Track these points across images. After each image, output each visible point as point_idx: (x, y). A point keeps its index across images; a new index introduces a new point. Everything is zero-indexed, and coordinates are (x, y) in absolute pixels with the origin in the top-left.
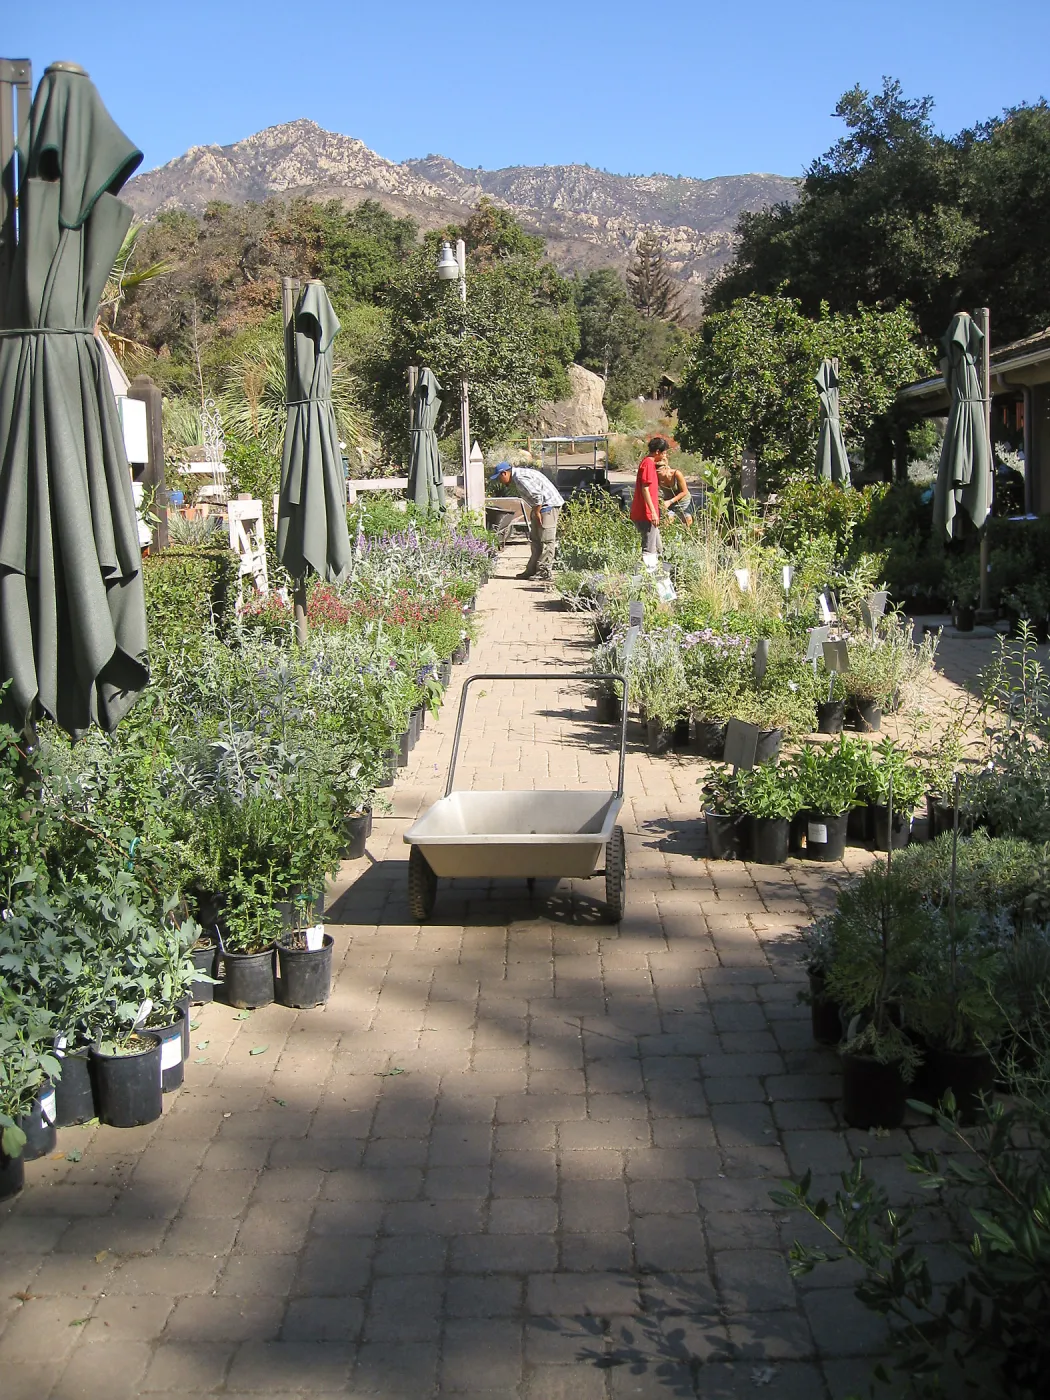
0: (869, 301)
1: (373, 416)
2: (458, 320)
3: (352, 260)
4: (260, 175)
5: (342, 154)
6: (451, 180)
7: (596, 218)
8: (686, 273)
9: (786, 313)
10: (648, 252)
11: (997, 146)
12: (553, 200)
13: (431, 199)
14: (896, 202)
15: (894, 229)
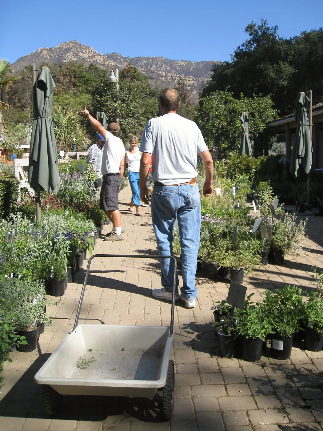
0: (257, 94)
1: (86, 129)
2: (116, 97)
3: (86, 82)
4: (61, 57)
5: (86, 51)
6: (120, 60)
7: (164, 73)
8: (192, 90)
9: (228, 97)
10: (180, 83)
11: (299, 43)
12: (151, 67)
13: (113, 66)
14: (266, 60)
15: (266, 69)
